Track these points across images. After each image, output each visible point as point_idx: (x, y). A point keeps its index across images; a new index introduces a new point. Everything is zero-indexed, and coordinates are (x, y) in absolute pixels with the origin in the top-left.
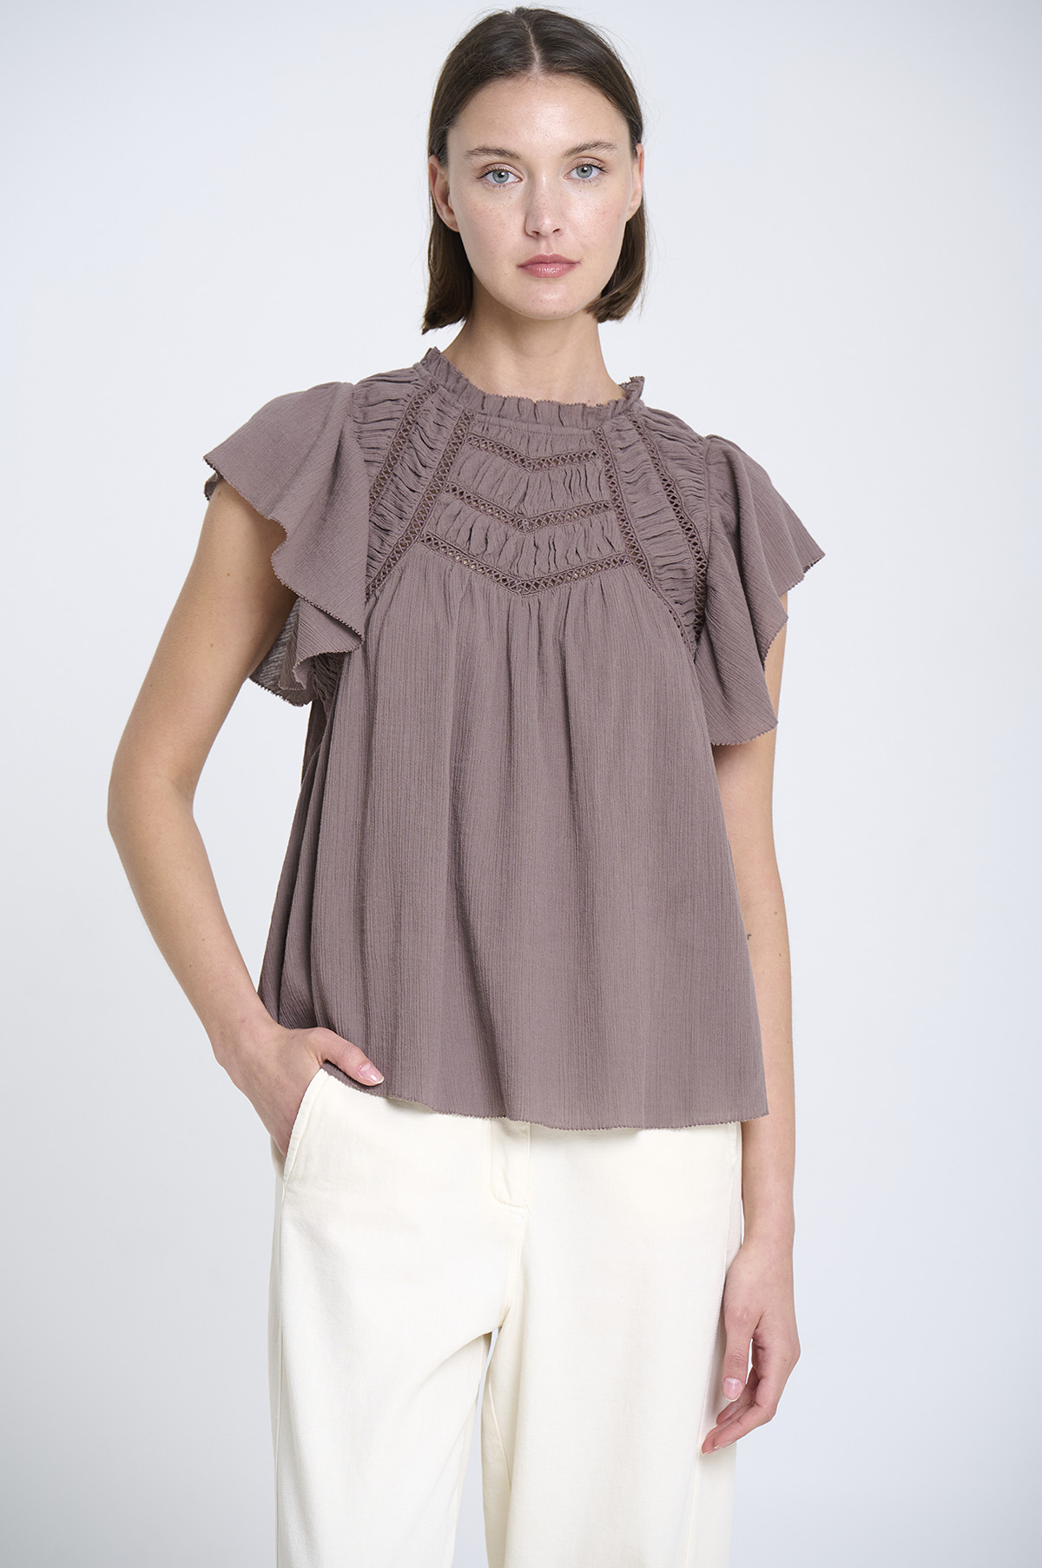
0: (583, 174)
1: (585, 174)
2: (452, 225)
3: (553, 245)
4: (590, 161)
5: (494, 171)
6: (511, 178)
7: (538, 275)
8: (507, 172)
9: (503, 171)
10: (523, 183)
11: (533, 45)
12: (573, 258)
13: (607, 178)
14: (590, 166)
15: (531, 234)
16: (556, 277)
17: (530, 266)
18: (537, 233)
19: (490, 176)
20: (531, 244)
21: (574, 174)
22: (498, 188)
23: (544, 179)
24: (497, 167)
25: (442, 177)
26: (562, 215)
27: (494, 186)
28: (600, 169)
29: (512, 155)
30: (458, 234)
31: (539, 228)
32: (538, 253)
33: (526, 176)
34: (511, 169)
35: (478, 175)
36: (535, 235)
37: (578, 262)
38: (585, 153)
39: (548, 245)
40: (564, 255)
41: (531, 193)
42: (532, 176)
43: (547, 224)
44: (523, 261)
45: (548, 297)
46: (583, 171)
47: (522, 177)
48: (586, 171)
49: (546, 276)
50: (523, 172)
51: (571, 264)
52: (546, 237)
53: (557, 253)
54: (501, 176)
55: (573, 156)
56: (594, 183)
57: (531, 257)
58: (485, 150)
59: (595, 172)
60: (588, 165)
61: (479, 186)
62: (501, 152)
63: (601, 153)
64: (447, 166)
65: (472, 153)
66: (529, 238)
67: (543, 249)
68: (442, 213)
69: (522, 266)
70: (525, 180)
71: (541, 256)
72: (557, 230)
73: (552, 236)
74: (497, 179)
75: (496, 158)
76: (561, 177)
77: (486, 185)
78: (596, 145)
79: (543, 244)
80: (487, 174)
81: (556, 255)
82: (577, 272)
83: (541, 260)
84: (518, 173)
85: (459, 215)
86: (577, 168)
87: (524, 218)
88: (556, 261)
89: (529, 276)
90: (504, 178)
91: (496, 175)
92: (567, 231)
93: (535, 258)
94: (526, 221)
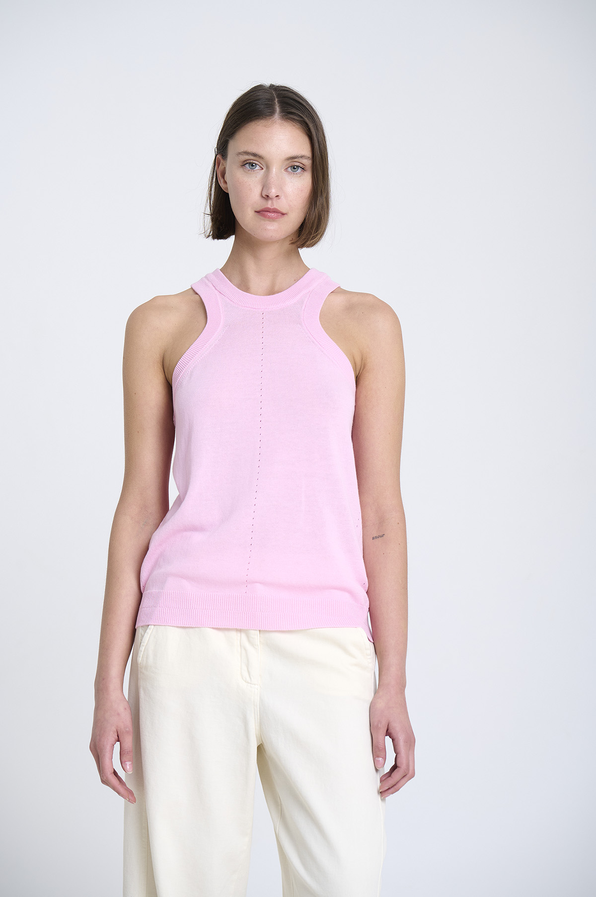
0: (293, 170)
1: (295, 170)
2: (226, 190)
3: (275, 203)
4: (298, 164)
5: (250, 163)
6: (258, 167)
7: (264, 216)
8: (256, 164)
9: (254, 163)
10: (263, 171)
11: (277, 103)
12: (284, 212)
13: (305, 174)
15: (264, 196)
16: (274, 219)
17: (261, 212)
18: (268, 196)
19: (247, 166)
20: (264, 201)
21: (289, 169)
22: (250, 172)
23: (274, 170)
24: (251, 161)
25: (223, 165)
26: (281, 189)
27: (249, 171)
28: (303, 169)
29: (260, 157)
30: (228, 194)
31: (269, 194)
32: (266, 206)
33: (265, 167)
34: (257, 163)
35: (241, 164)
36: (266, 197)
37: (286, 214)
38: (296, 160)
39: (272, 203)
40: (279, 209)
41: (267, 176)
42: (268, 167)
43: (273, 192)
44: (258, 210)
45: (269, 229)
46: (294, 168)
47: (263, 167)
49: (269, 217)
50: (264, 165)
51: (283, 214)
52: (271, 199)
53: (276, 207)
54: (253, 166)
55: (290, 161)
56: (299, 175)
57: (263, 207)
58: (247, 153)
59: (300, 170)
60: (296, 166)
61: (241, 169)
62: (255, 155)
63: (303, 161)
64: (226, 160)
65: (240, 154)
67: (269, 204)
68: (221, 183)
69: (257, 212)
70: (265, 169)
71: (268, 208)
72: (277, 196)
73: (275, 199)
74: (251, 167)
75: (252, 157)
76: (283, 170)
77: (245, 169)
78: (302, 157)
79: (270, 202)
80: (246, 164)
81: (275, 209)
82: (285, 218)
83: (268, 210)
84: (261, 166)
85: (229, 185)
86: (291, 167)
87: (261, 188)
88: (275, 211)
89: (260, 217)
90: (254, 167)
91: (250, 165)
92: (282, 197)
93: (265, 208)
94: (262, 191)
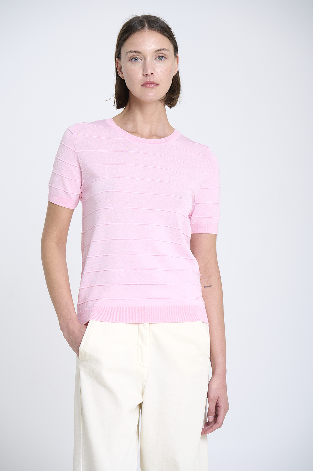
1: (160, 59)
2: (123, 78)
3: (151, 78)
5: (134, 58)
6: (139, 60)
7: (147, 87)
9: (137, 58)
10: (142, 61)
13: (167, 60)
14: (162, 57)
15: (144, 75)
16: (152, 88)
17: (145, 85)
19: (133, 60)
20: (145, 78)
21: (157, 59)
22: (135, 63)
23: (148, 59)
25: (120, 63)
26: (154, 70)
27: (134, 62)
28: (165, 57)
29: (139, 53)
30: (124, 80)
31: (147, 73)
33: (143, 59)
35: (129, 59)
36: (146, 75)
37: (159, 84)
38: (161, 52)
39: (150, 78)
40: (154, 82)
41: (145, 64)
42: (145, 59)
43: (149, 72)
44: (142, 84)
45: (150, 94)
46: (160, 58)
47: (142, 59)
48: (161, 58)
49: (150, 88)
51: (157, 84)
52: (149, 76)
55: (157, 53)
56: (163, 61)
58: (131, 52)
59: (163, 58)
60: (161, 56)
61: (130, 62)
62: (136, 52)
63: (165, 52)
66: (144, 77)
67: (148, 79)
68: (120, 74)
69: (143, 85)
72: (152, 74)
73: (151, 75)
74: (135, 60)
75: (135, 54)
76: (153, 59)
77: (132, 62)
78: (163, 49)
79: (148, 78)
80: (132, 59)
81: (152, 81)
82: (159, 87)
83: (148, 83)
85: (125, 75)
86: (158, 57)
87: (142, 71)
88: (152, 83)
89: (144, 88)
90: (137, 60)
91: (135, 59)
92: (155, 74)
93: (146, 82)
94: (143, 72)
